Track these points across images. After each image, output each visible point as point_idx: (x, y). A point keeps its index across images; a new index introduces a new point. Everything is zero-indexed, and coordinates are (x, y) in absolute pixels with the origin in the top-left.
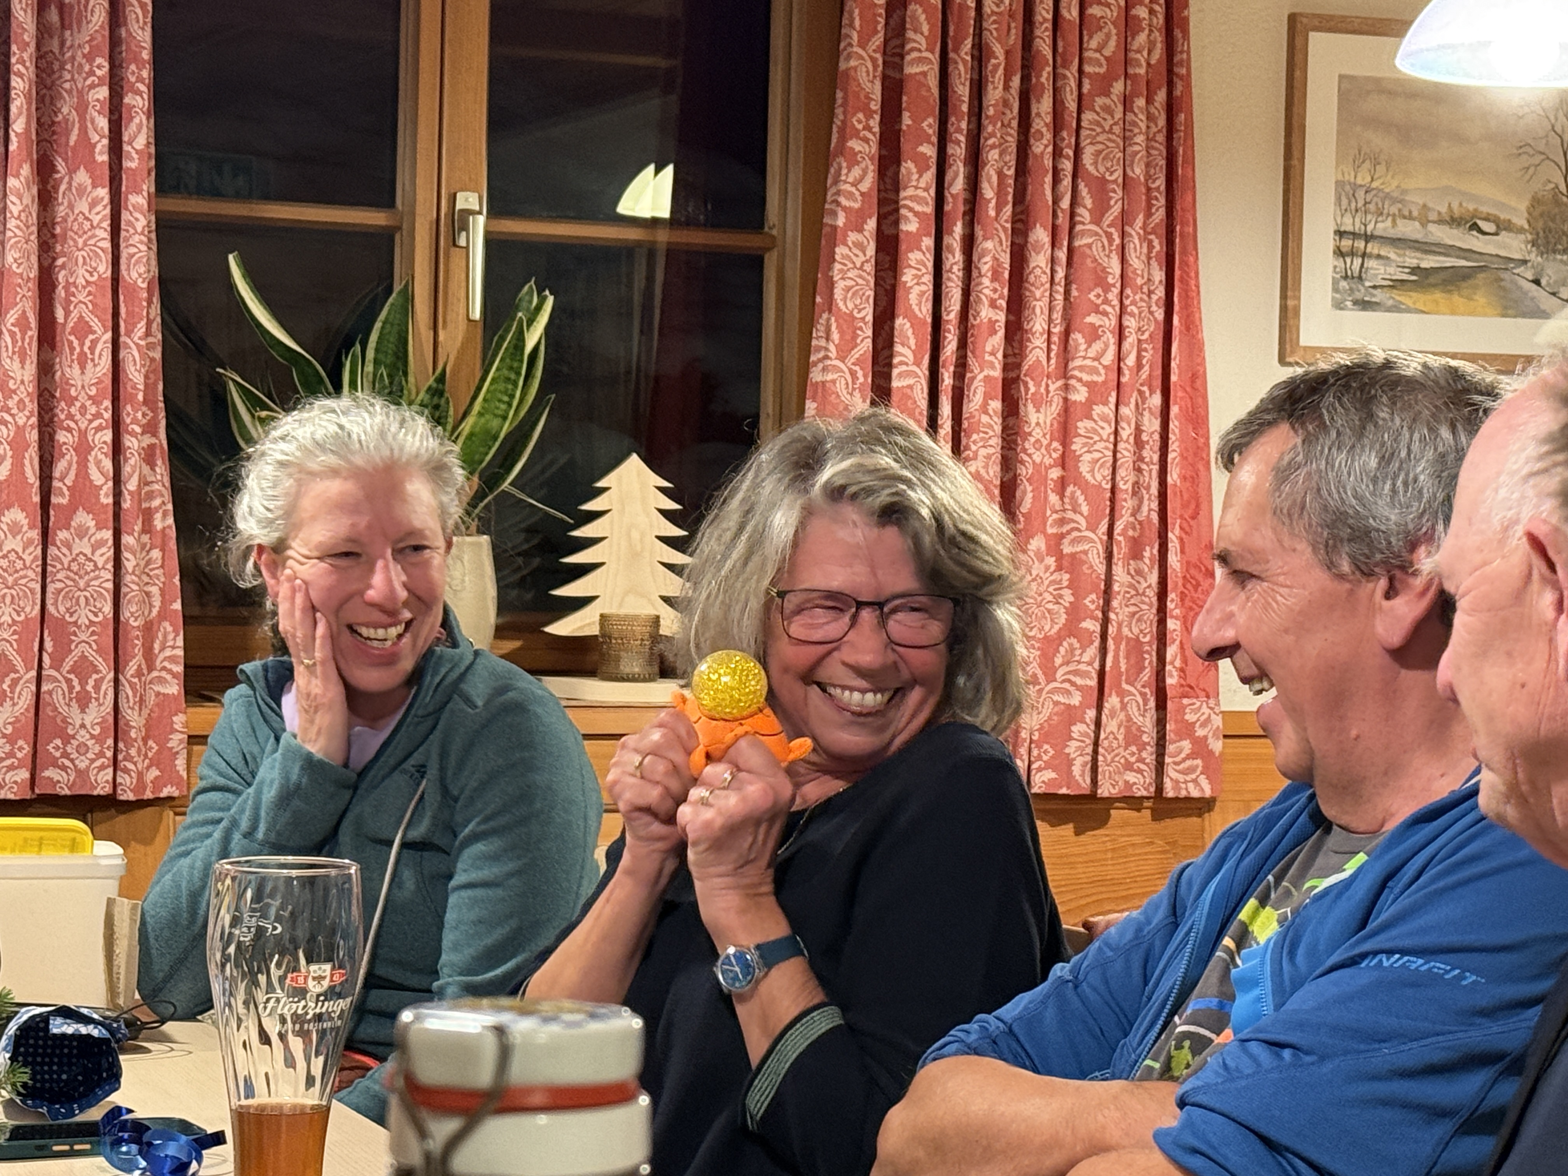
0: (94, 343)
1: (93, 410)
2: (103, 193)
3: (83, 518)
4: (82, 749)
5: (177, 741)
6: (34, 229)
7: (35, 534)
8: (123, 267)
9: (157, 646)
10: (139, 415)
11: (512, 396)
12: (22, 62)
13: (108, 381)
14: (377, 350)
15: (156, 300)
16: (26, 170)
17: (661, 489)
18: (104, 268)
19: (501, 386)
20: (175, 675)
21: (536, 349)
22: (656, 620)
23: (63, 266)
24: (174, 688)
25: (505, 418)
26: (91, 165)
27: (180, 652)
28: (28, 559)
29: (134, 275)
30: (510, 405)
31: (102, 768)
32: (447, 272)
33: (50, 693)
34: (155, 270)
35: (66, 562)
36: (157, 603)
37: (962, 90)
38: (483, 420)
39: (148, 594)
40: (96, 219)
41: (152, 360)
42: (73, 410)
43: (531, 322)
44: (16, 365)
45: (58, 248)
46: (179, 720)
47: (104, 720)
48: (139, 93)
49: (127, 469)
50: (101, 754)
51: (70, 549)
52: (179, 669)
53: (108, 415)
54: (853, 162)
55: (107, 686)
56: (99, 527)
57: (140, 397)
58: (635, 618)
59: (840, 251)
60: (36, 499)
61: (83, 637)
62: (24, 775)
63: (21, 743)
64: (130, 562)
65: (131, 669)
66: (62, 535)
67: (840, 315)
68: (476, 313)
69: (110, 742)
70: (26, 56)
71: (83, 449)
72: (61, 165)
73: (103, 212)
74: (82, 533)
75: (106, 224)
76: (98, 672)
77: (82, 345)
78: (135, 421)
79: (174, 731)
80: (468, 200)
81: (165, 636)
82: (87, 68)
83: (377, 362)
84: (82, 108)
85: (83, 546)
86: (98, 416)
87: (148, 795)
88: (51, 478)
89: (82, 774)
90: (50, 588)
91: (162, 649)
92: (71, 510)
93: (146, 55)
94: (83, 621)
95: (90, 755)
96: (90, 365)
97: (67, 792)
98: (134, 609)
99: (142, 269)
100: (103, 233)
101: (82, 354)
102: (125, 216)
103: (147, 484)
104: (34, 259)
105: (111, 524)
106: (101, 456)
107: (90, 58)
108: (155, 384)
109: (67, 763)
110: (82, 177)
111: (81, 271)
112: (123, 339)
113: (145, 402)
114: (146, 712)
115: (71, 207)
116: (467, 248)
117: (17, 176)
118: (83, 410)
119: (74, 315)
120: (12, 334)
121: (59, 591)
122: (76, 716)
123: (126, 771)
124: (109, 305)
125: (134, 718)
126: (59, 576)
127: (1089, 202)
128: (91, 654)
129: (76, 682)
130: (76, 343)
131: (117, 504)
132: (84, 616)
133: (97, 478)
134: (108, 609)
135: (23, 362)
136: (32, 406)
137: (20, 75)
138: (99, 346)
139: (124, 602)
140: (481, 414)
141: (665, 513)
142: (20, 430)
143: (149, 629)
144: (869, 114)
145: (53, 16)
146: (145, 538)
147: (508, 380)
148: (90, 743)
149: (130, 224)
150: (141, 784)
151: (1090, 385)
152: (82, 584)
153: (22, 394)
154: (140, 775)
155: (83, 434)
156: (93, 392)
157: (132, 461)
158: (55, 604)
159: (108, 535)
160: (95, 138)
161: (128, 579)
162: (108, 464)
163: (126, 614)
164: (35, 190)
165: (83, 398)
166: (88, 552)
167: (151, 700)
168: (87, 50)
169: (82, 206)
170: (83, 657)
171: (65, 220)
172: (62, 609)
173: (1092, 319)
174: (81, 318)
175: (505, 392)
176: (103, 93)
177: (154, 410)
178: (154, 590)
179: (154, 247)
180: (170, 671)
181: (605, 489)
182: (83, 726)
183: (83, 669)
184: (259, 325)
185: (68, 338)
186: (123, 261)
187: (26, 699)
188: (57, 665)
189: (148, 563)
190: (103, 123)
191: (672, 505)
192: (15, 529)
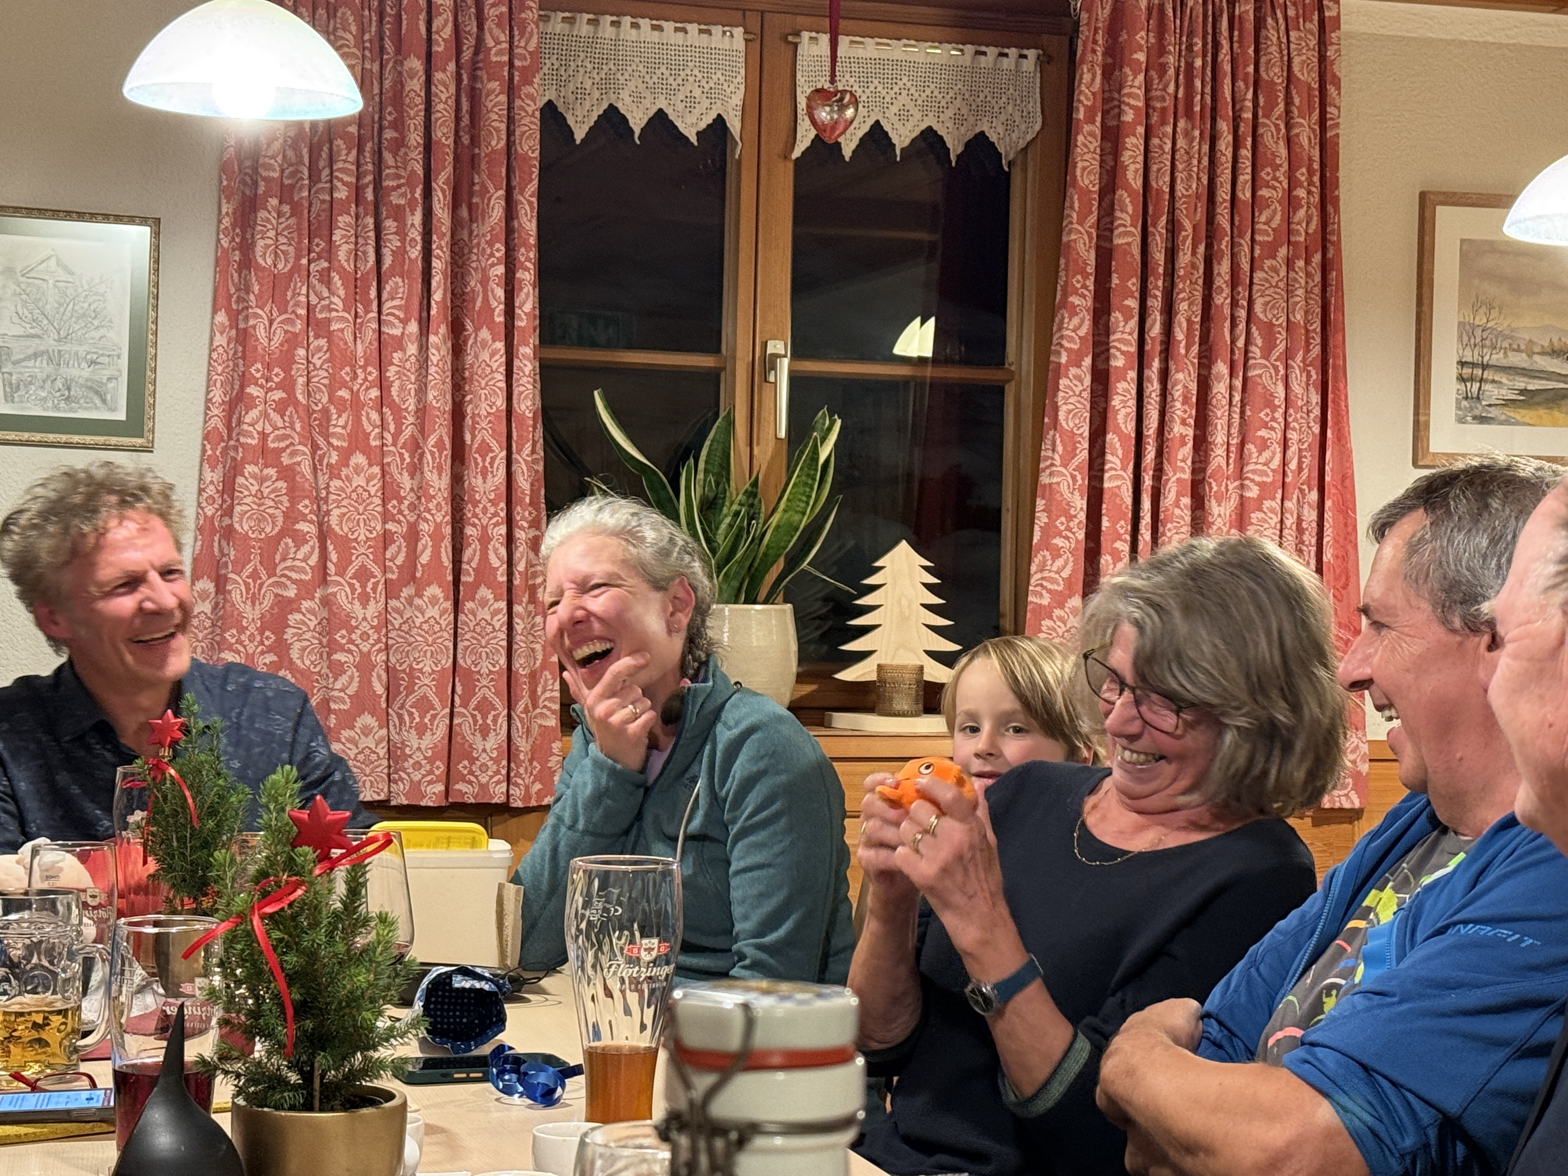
0: (493, 459)
1: (492, 510)
2: (500, 345)
3: (484, 592)
4: (484, 768)
5: (554, 762)
6: (449, 373)
7: (449, 605)
8: (515, 401)
9: (539, 690)
10: (527, 514)
11: (809, 497)
12: (441, 248)
13: (503, 489)
14: (706, 462)
15: (539, 426)
16: (443, 329)
17: (925, 568)
18: (500, 402)
19: (801, 489)
20: (553, 712)
21: (827, 461)
22: (921, 668)
23: (470, 402)
24: (552, 722)
25: (804, 514)
26: (491, 325)
27: (557, 694)
28: (444, 623)
29: (523, 407)
30: (807, 503)
31: (498, 782)
32: (760, 402)
33: (460, 725)
34: (538, 403)
35: (472, 625)
36: (540, 657)
37: (1159, 256)
38: (787, 516)
39: (533, 650)
40: (495, 366)
41: (537, 472)
42: (477, 510)
43: (824, 439)
44: (435, 476)
45: (467, 388)
46: (556, 746)
47: (500, 746)
48: (528, 270)
49: (517, 555)
50: (498, 772)
51: (475, 616)
52: (557, 707)
53: (503, 514)
54: (1073, 313)
55: (502, 721)
56: (496, 600)
57: (527, 500)
58: (904, 667)
59: (1063, 382)
60: (450, 578)
61: (485, 683)
62: (440, 787)
63: (438, 763)
64: (519, 626)
65: (520, 707)
66: (469, 605)
67: (1063, 433)
68: (782, 434)
69: (504, 763)
70: (443, 243)
71: (485, 540)
72: (469, 326)
73: (500, 360)
74: (483, 603)
75: (502, 369)
76: (495, 709)
77: (484, 461)
78: (523, 518)
79: (552, 754)
80: (776, 347)
81: (546, 681)
82: (488, 251)
83: (706, 471)
84: (485, 281)
85: (484, 614)
86: (496, 514)
87: (533, 803)
88: (460, 562)
89: (483, 787)
90: (460, 646)
91: (544, 692)
92: (476, 586)
93: (532, 241)
94: (485, 671)
95: (490, 773)
96: (490, 476)
97: (472, 801)
98: (522, 661)
99: (529, 403)
100: (500, 377)
101: (484, 467)
102: (516, 363)
103: (533, 566)
104: (449, 397)
105: (505, 597)
106: (498, 545)
107: (490, 244)
108: (539, 490)
109: (473, 779)
110: (485, 334)
111: (484, 405)
112: (515, 456)
113: (531, 503)
114: (531, 740)
115: (476, 357)
116: (775, 383)
117: (436, 333)
118: (485, 510)
119: (479, 438)
120: (432, 454)
121: (467, 648)
122: (479, 744)
123: (517, 785)
124: (505, 430)
125: (523, 745)
126: (467, 637)
127: (1259, 342)
128: (490, 695)
129: (479, 717)
130: (479, 460)
131: (510, 580)
132: (485, 667)
133: (495, 562)
134: (503, 661)
135: (440, 475)
136: (447, 508)
137: (439, 258)
138: (497, 462)
139: (515, 656)
140: (785, 511)
141: (928, 586)
142: (438, 526)
143: (534, 677)
144: (1086, 276)
145: (464, 212)
146: (531, 607)
147: (806, 484)
148: (490, 763)
149: (520, 369)
150: (527, 796)
151: (1260, 485)
152: (483, 643)
153: (439, 498)
154: (527, 788)
155: (485, 528)
156: (492, 496)
157: (521, 549)
158: (464, 657)
159: (503, 605)
160: (494, 304)
161: (518, 638)
162: (503, 551)
163: (516, 665)
164: (450, 344)
165: (484, 501)
166: (488, 618)
167: (535, 730)
168: (488, 237)
169: (485, 356)
170: (485, 698)
171: (472, 366)
172: (469, 662)
173: (1262, 433)
174: (483, 440)
175: (804, 493)
176: (500, 270)
177: (538, 509)
178: (538, 647)
179: (538, 386)
180: (549, 709)
181: (881, 568)
182: (484, 750)
183: (484, 707)
184: (618, 445)
185: (474, 456)
186: (515, 397)
187: (441, 730)
188: (465, 705)
189: (533, 626)
190: (500, 293)
191: (933, 580)
192: (434, 601)
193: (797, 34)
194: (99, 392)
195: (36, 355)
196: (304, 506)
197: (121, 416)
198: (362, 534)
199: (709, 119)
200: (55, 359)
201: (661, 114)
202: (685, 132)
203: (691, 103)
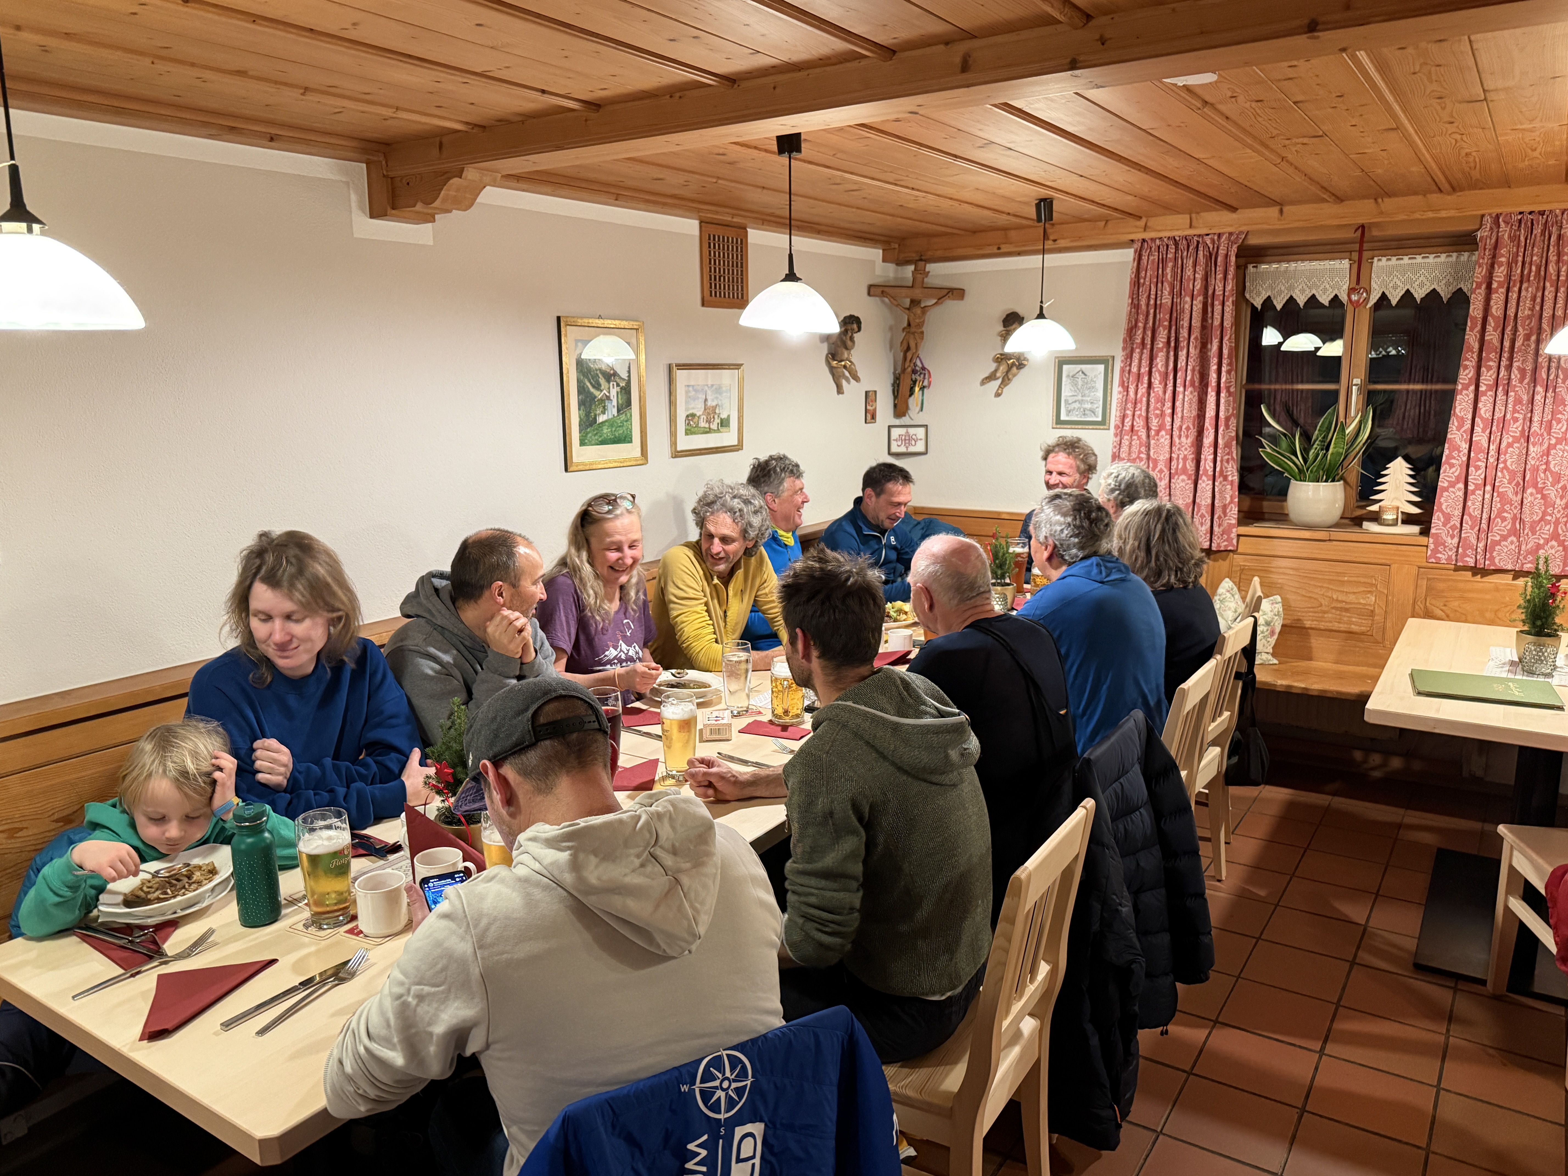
1: (1208, 450)
2: (1214, 393)
3: (1204, 478)
5: (1233, 535)
7: (1190, 482)
8: (1219, 413)
9: (1229, 510)
13: (1212, 443)
15: (1233, 420)
17: (1408, 468)
18: (1214, 413)
20: (1234, 518)
22: (1398, 507)
24: (1234, 522)
27: (1237, 513)
29: (1222, 414)
34: (1232, 412)
36: (1229, 499)
39: (1225, 497)
40: (1212, 400)
42: (1204, 450)
46: (1234, 530)
49: (1218, 465)
52: (1236, 517)
53: (1213, 451)
55: (1208, 521)
56: (1209, 480)
57: (1222, 446)
58: (1395, 506)
60: (1192, 473)
61: (1203, 508)
64: (1216, 489)
65: (1218, 516)
66: (1200, 482)
69: (1207, 535)
71: (1206, 460)
73: (1214, 398)
74: (1204, 481)
76: (1206, 517)
78: (1224, 452)
79: (1233, 533)
80: (1356, 381)
81: (1233, 507)
82: (1211, 361)
85: (1204, 485)
88: (1199, 467)
90: (1197, 496)
91: (1231, 511)
98: (1219, 501)
99: (1225, 413)
100: (1214, 404)
101: (1206, 435)
102: (1220, 399)
103: (1226, 468)
104: (1194, 412)
105: (1212, 479)
106: (1209, 462)
107: (1212, 359)
108: (1231, 442)
110: (1209, 389)
112: (1219, 431)
113: (1226, 447)
114: (1222, 528)
117: (1188, 391)
118: (1206, 450)
119: (1206, 425)
120: (1184, 431)
124: (1214, 423)
125: (1218, 529)
126: (1198, 492)
128: (1204, 512)
130: (1205, 433)
131: (1214, 474)
132: (1203, 503)
133: (1208, 468)
134: (1209, 501)
138: (1211, 433)
139: (1217, 499)
141: (1409, 475)
142: (1184, 456)
143: (1226, 506)
144: (1473, 353)
145: (1209, 346)
146: (1225, 482)
149: (1221, 401)
150: (1219, 546)
152: (1203, 495)
153: (1187, 446)
154: (1219, 544)
155: (1206, 456)
156: (1208, 445)
158: (1197, 499)
159: (1211, 482)
160: (1213, 379)
161: (1218, 493)
162: (1212, 465)
163: (1216, 502)
164: (1195, 394)
165: (1206, 447)
167: (1225, 525)
168: (1212, 356)
169: (1209, 397)
170: (1202, 513)
172: (1199, 501)
180: (1232, 517)
181: (1388, 468)
183: (1202, 516)
185: (1205, 431)
186: (1219, 411)
189: (1226, 489)
191: (1412, 473)
192: (1183, 481)
193: (1373, 258)
194: (1093, 412)
195: (1075, 402)
196: (1143, 449)
197: (1100, 419)
198: (1161, 458)
199: (1332, 296)
200: (1081, 402)
201: (1313, 296)
202: (1323, 302)
203: (1325, 290)
